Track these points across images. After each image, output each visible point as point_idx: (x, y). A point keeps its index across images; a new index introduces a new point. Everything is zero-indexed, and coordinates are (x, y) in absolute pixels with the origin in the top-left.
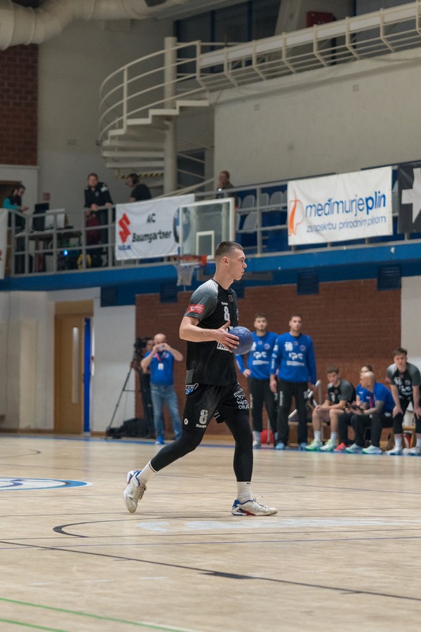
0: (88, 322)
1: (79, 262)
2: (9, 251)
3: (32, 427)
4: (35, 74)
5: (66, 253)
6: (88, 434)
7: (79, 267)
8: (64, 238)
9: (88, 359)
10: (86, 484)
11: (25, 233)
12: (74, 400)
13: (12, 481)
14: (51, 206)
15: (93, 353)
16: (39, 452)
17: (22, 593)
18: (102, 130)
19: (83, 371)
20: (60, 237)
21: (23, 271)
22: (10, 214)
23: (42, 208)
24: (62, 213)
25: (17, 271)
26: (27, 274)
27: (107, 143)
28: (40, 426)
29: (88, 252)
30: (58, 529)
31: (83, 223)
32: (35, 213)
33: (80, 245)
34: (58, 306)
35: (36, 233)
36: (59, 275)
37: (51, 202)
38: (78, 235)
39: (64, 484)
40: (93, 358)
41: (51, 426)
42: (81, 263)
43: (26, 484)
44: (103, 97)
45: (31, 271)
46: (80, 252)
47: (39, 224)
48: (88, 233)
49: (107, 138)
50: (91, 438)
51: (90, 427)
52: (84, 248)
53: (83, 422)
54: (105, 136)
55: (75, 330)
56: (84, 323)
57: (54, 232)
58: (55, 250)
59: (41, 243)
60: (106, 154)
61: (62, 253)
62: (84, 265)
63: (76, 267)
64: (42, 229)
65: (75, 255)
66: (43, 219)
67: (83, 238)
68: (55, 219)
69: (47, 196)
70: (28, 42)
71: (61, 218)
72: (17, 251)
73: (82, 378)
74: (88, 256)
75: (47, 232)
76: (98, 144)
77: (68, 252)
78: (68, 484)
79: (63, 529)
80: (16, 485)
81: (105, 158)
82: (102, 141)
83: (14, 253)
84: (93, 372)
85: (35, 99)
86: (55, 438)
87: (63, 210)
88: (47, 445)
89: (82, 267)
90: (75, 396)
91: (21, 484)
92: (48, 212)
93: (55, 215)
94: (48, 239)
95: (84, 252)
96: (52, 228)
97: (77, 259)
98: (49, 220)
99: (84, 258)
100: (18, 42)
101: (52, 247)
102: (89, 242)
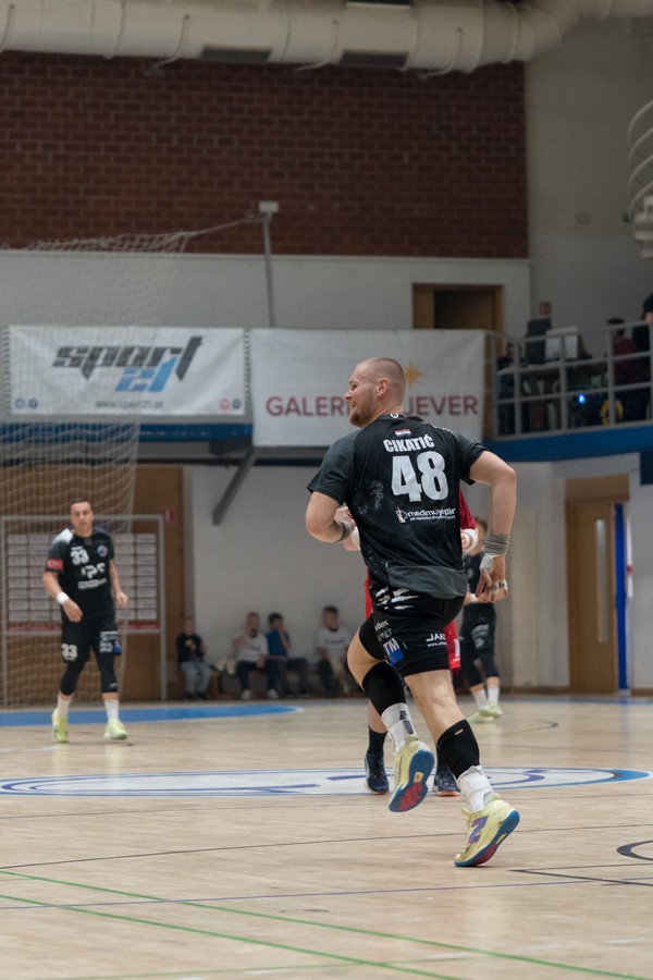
0: (620, 510)
1: (603, 412)
2: (488, 399)
3: (535, 683)
4: (521, 110)
5: (582, 399)
6: (627, 693)
7: (605, 421)
8: (580, 374)
9: (622, 570)
10: (647, 775)
11: (514, 369)
12: (602, 637)
13: (525, 773)
14: (554, 324)
15: (629, 561)
16: (555, 725)
17: (598, 956)
18: (633, 197)
19: (614, 591)
20: (571, 373)
21: (512, 431)
22: (488, 339)
23: (539, 327)
24: (571, 334)
25: (502, 431)
26: (519, 436)
27: (642, 218)
28: (547, 682)
29: (619, 396)
30: (625, 850)
31: (609, 348)
32: (528, 335)
33: (604, 384)
34: (571, 485)
35: (531, 368)
36: (573, 435)
37: (555, 316)
38: (600, 369)
39: (612, 775)
40: (629, 569)
41: (564, 680)
42: (607, 415)
43: (551, 777)
44: (633, 144)
45: (526, 429)
46: (605, 396)
47: (536, 353)
49: (642, 210)
50: (630, 699)
51: (628, 681)
52: (611, 389)
53: (617, 673)
54: (640, 207)
55: (600, 524)
56: (613, 513)
57: (561, 365)
58: (564, 395)
59: (541, 385)
60: (641, 236)
61: (576, 399)
62: (612, 417)
63: (599, 422)
64: (541, 359)
65: (596, 402)
66: (542, 345)
67: (610, 375)
68: (561, 344)
69: (546, 307)
70: (507, 59)
71: (572, 342)
72: (502, 396)
73: (614, 602)
74: (619, 403)
75: (550, 366)
76: (627, 220)
77: (586, 396)
78: (618, 775)
79: (633, 850)
80: (533, 778)
81: (640, 242)
82: (633, 215)
83: (496, 402)
84: (630, 592)
85: (522, 150)
86: (572, 701)
87: (574, 329)
88: (561, 711)
89: (608, 422)
90: (603, 632)
91: (543, 778)
92: (549, 333)
93: (562, 338)
94: (552, 376)
95: (611, 397)
96: (557, 359)
97: (600, 407)
98: (552, 346)
99: (612, 406)
100: (492, 58)
101: (558, 390)
102: (619, 381)
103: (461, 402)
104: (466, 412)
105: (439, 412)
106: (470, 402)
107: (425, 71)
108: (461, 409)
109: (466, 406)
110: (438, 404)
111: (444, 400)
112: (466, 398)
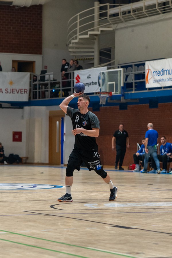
0: (63, 119)
1: (59, 94)
2: (30, 90)
3: (40, 162)
4: (41, 17)
5: (54, 91)
6: (63, 165)
7: (59, 96)
8: (53, 85)
9: (63, 134)
10: (62, 187)
11: (37, 83)
12: (57, 151)
13: (32, 186)
14: (47, 71)
15: (65, 132)
16: (43, 173)
17: (38, 234)
18: (68, 40)
19: (61, 139)
20: (51, 84)
21: (36, 98)
22: (31, 75)
23: (44, 72)
24: (52, 74)
25: (34, 98)
26: (38, 99)
27: (71, 45)
28: (43, 162)
29: (63, 90)
30: (52, 207)
32: (41, 74)
33: (59, 87)
34: (50, 112)
35: (41, 82)
36: (51, 100)
37: (48, 70)
38: (59, 83)
39: (54, 187)
40: (65, 134)
41: (47, 161)
42: (60, 95)
43: (38, 187)
44: (69, 27)
45: (39, 98)
46: (60, 90)
47: (43, 79)
48: (63, 82)
49: (71, 43)
50: (64, 167)
51: (64, 162)
52: (61, 88)
53: (60, 160)
54: (70, 43)
55: (58, 122)
56: (61, 120)
57: (49, 82)
58: (49, 89)
59: (44, 87)
60: (70, 50)
61: (52, 90)
62: (61, 96)
63: (58, 97)
64: (44, 81)
65: (57, 92)
66: (44, 77)
69: (46, 67)
70: (38, 4)
71: (52, 76)
72: (34, 90)
73: (60, 142)
74: (63, 92)
75: (46, 82)
76: (67, 46)
77: (55, 90)
78: (55, 187)
79: (54, 207)
80: (34, 187)
81: (70, 51)
82: (68, 45)
83: (32, 91)
84: (65, 140)
85: (41, 27)
86: (49, 167)
87: (52, 73)
88: (46, 170)
89: (60, 97)
90: (57, 150)
91: (36, 187)
92: (46, 74)
93: (49, 75)
94: (47, 84)
95: (61, 90)
96: (48, 80)
97: (58, 93)
98: (47, 77)
99: (61, 93)
100: (34, 4)
101: (48, 88)
103: (23, 90)
104: (25, 93)
105: (18, 93)
106: (26, 91)
107: (17, 6)
108: (23, 92)
109: (25, 92)
110: (18, 90)
111: (19, 90)
112: (25, 90)
